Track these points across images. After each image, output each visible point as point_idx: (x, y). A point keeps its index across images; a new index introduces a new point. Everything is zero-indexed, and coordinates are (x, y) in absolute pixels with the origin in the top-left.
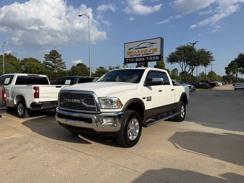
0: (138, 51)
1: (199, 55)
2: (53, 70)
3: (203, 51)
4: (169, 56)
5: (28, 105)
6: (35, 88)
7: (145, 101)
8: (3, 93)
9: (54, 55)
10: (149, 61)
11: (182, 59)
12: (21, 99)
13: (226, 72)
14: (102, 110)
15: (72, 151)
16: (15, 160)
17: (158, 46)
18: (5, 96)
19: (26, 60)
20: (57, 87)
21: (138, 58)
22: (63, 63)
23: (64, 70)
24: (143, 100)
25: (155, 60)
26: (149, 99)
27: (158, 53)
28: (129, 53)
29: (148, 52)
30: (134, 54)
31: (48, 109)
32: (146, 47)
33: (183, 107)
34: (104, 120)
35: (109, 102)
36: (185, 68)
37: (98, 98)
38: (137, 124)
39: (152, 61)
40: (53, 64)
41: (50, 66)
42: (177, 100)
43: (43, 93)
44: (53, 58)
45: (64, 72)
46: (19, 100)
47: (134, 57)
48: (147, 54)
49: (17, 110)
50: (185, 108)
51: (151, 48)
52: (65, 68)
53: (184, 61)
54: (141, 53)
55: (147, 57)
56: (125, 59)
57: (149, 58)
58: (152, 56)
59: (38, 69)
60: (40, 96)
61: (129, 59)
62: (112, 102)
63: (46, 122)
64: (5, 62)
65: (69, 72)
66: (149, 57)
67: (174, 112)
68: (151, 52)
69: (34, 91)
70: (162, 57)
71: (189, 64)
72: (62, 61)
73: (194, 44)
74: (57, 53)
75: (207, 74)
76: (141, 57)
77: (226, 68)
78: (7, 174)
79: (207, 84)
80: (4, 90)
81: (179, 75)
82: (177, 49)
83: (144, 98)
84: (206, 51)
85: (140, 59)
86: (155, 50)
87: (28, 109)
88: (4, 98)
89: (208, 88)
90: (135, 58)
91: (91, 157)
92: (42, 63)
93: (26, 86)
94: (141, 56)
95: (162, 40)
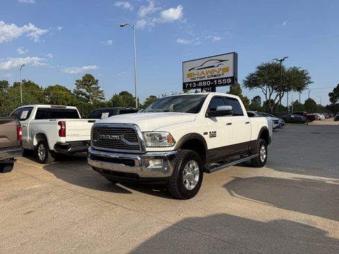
0: (203, 73)
1: (290, 77)
2: (88, 101)
3: (295, 71)
4: (247, 78)
5: (52, 147)
6: (60, 123)
7: (206, 137)
8: (19, 129)
9: (88, 81)
10: (218, 85)
11: (265, 82)
12: (43, 138)
13: (331, 100)
14: (147, 149)
15: (107, 205)
16: (32, 215)
17: (230, 64)
18: (21, 133)
19: (51, 88)
20: (89, 121)
21: (202, 81)
22: (101, 92)
23: (103, 101)
24: (204, 136)
25: (227, 84)
26: (213, 135)
27: (230, 74)
28: (189, 76)
29: (216, 73)
30: (196, 76)
31: (78, 151)
32: (213, 66)
33: (263, 148)
34: (151, 162)
35: (156, 138)
36: (270, 95)
37: (143, 133)
38: (197, 169)
39: (222, 85)
40: (88, 94)
41: (84, 97)
42: (255, 137)
43: (70, 130)
44: (87, 85)
45: (103, 103)
46: (40, 139)
47: (197, 80)
48: (215, 76)
49: (38, 152)
50: (266, 149)
51: (220, 67)
52: (104, 99)
53: (268, 85)
54: (206, 75)
55: (215, 80)
56: (184, 84)
57: (217, 82)
58: (222, 79)
59: (67, 100)
60: (67, 134)
61: (189, 83)
62: (161, 138)
63: (75, 168)
64: (23, 92)
65: (109, 104)
66: (217, 80)
67: (250, 153)
68: (221, 73)
69: (59, 127)
70: (236, 80)
71: (276, 89)
72: (100, 89)
73: (282, 60)
74: (92, 77)
75: (303, 103)
76: (206, 81)
77: (330, 94)
78: (21, 232)
79: (302, 117)
80: (20, 125)
81: (262, 105)
82: (258, 68)
83: (206, 133)
84: (300, 70)
85: (204, 84)
86: (226, 70)
87: (52, 152)
88: (19, 137)
89: (303, 122)
90: (197, 82)
91: (132, 212)
92: (72, 92)
93: (48, 120)
94: (206, 79)
95: (235, 55)
